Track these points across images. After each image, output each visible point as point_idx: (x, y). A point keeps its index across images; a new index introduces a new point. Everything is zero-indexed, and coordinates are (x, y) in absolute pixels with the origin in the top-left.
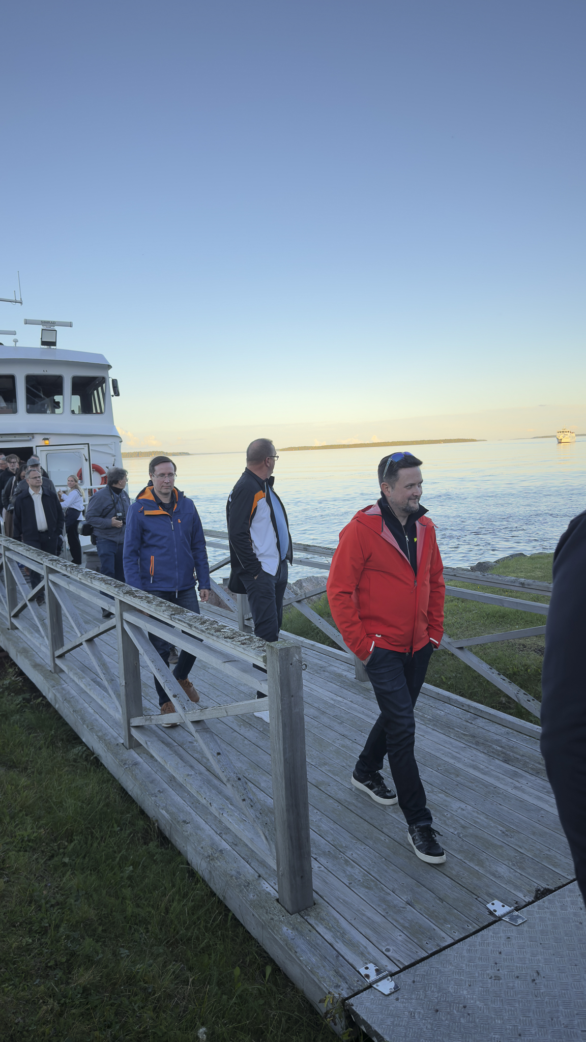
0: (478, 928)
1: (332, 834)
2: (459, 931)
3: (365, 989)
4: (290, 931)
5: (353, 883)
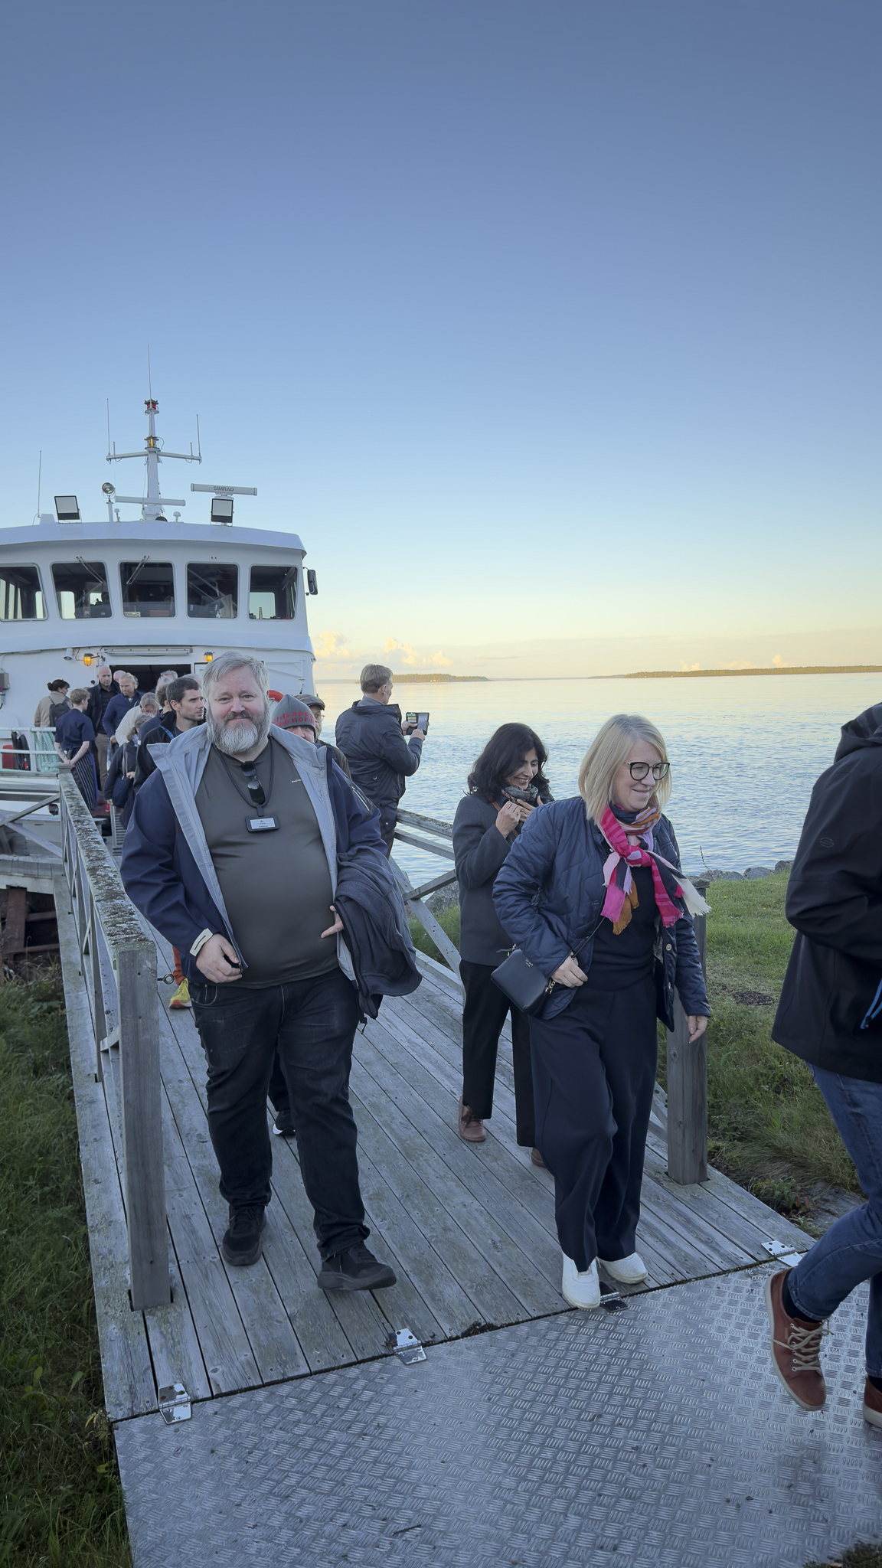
0: (355, 1360)
2: (325, 1360)
3: (147, 1414)
4: (116, 1330)
5: (240, 1283)
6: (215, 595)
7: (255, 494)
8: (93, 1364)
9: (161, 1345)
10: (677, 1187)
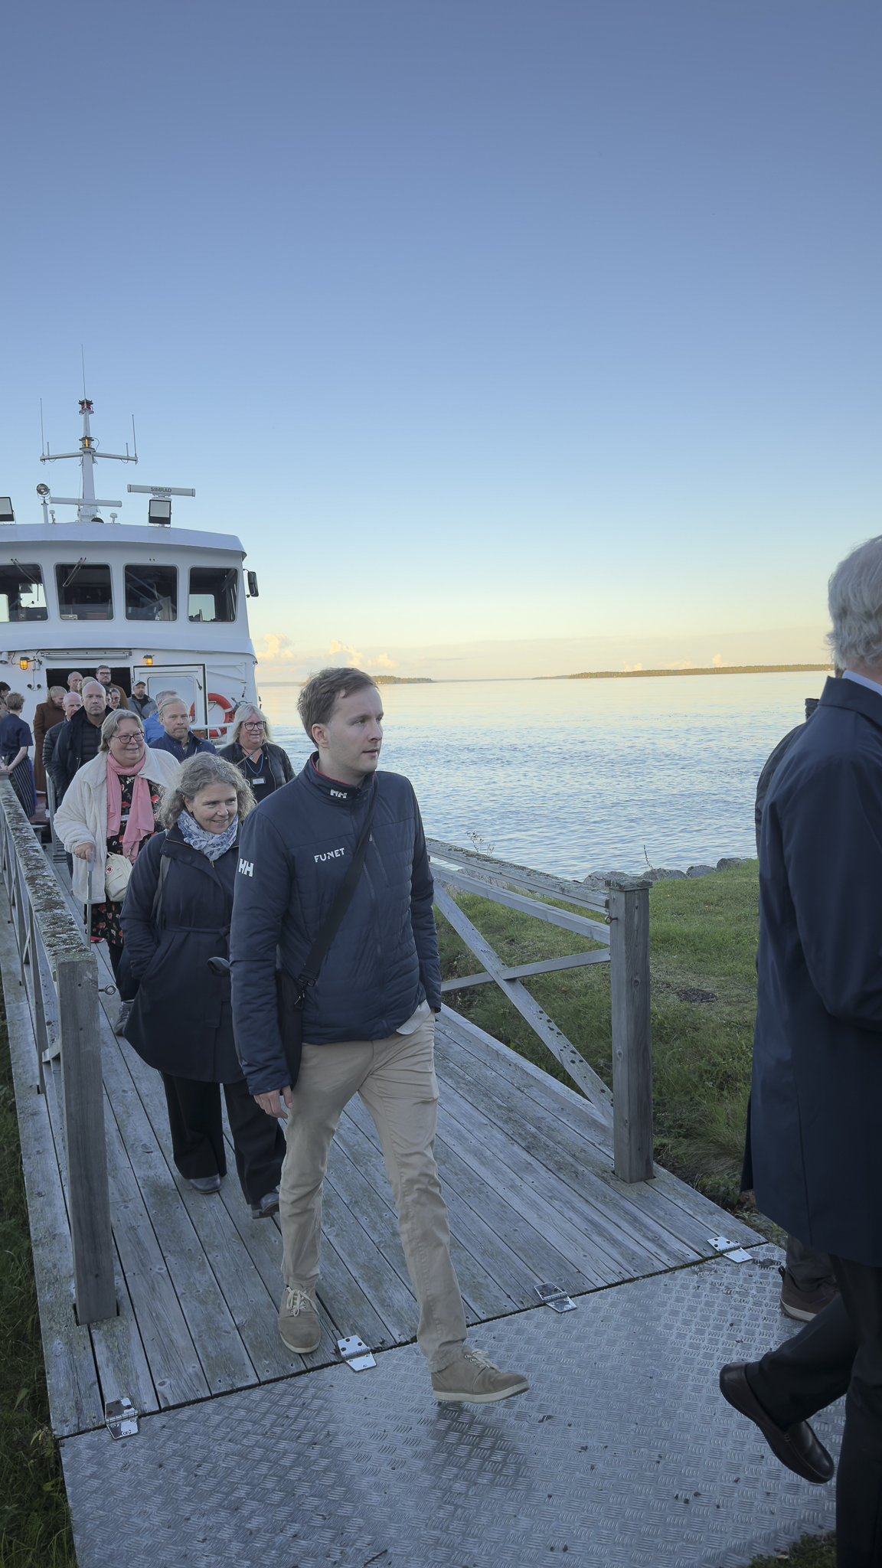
0: (303, 1368)
1: (212, 1228)
2: (275, 1370)
3: (94, 1429)
4: (61, 1346)
5: (187, 1294)
6: (153, 597)
7: (193, 495)
8: (38, 1380)
9: (107, 1359)
10: (624, 1185)
